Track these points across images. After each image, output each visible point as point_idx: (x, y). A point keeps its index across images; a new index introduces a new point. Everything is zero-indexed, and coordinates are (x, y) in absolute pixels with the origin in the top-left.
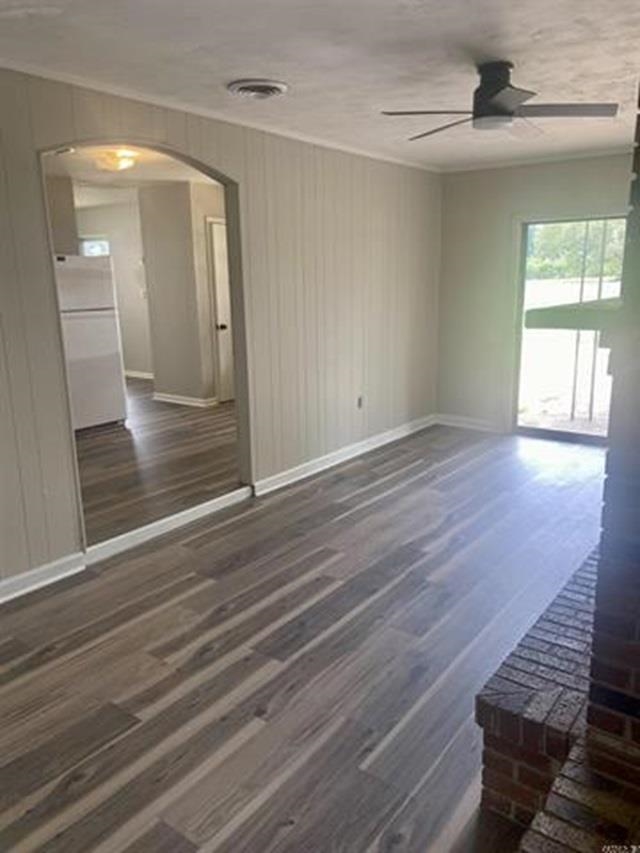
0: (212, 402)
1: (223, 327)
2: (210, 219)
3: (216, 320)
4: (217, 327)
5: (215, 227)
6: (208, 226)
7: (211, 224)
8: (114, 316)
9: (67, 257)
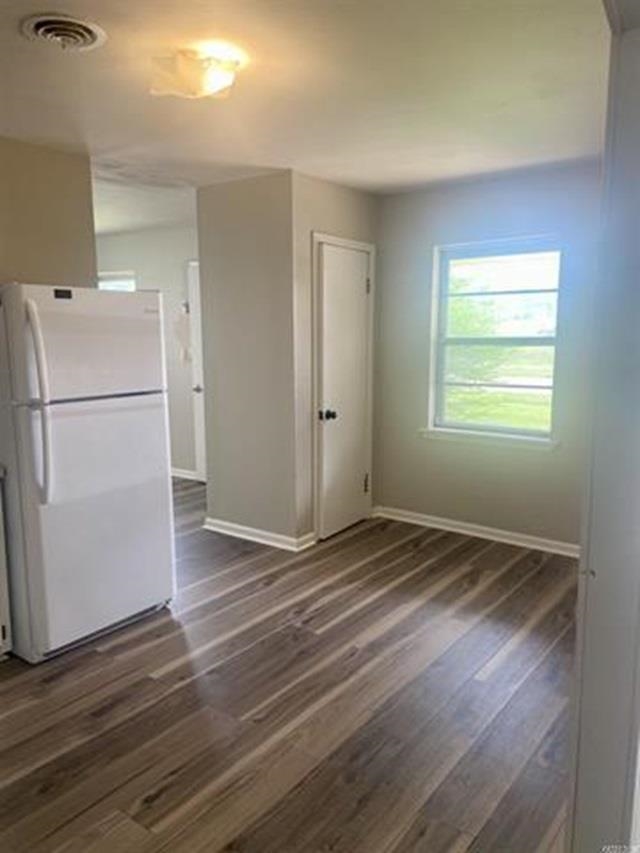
0: (309, 541)
1: (331, 415)
2: (318, 237)
3: (319, 405)
4: (321, 413)
5: (325, 248)
6: (315, 247)
7: (321, 244)
8: (160, 405)
9: (75, 291)
